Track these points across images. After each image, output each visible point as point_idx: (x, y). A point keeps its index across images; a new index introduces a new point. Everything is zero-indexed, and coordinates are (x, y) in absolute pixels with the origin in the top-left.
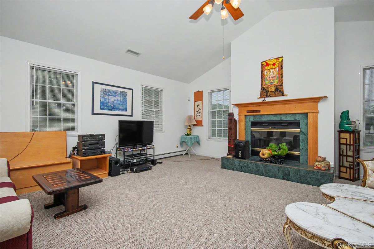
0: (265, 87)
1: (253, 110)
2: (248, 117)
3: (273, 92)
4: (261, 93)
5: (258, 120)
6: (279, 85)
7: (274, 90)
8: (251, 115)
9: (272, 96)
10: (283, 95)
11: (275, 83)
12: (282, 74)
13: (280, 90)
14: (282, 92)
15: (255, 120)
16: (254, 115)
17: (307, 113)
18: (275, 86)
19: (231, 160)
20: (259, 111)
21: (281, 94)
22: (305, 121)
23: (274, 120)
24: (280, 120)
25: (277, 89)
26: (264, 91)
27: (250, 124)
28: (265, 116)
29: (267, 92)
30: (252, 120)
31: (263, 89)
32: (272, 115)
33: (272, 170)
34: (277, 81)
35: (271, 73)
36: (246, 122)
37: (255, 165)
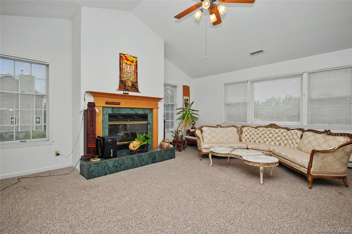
0: (123, 80)
1: (113, 102)
2: (106, 109)
3: (130, 86)
4: (119, 85)
5: (117, 113)
6: (135, 82)
7: (130, 85)
8: (109, 107)
9: (130, 90)
10: (138, 91)
11: (131, 79)
12: (137, 73)
13: (136, 87)
14: (137, 89)
15: (113, 113)
16: (113, 108)
17: (152, 109)
18: (131, 82)
19: (102, 164)
20: (119, 104)
21: (136, 90)
22: (151, 115)
23: (131, 113)
24: (135, 113)
25: (133, 85)
26: (123, 84)
27: (108, 116)
28: (124, 109)
29: (125, 85)
30: (110, 112)
31: (121, 81)
32: (129, 108)
33: (145, 159)
34: (133, 77)
35: (128, 68)
36: (103, 115)
37: (130, 160)
